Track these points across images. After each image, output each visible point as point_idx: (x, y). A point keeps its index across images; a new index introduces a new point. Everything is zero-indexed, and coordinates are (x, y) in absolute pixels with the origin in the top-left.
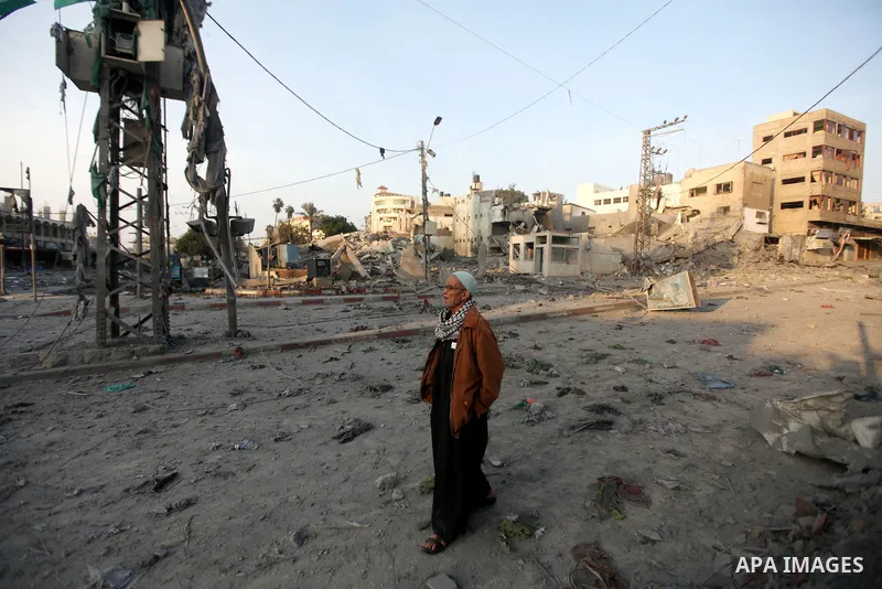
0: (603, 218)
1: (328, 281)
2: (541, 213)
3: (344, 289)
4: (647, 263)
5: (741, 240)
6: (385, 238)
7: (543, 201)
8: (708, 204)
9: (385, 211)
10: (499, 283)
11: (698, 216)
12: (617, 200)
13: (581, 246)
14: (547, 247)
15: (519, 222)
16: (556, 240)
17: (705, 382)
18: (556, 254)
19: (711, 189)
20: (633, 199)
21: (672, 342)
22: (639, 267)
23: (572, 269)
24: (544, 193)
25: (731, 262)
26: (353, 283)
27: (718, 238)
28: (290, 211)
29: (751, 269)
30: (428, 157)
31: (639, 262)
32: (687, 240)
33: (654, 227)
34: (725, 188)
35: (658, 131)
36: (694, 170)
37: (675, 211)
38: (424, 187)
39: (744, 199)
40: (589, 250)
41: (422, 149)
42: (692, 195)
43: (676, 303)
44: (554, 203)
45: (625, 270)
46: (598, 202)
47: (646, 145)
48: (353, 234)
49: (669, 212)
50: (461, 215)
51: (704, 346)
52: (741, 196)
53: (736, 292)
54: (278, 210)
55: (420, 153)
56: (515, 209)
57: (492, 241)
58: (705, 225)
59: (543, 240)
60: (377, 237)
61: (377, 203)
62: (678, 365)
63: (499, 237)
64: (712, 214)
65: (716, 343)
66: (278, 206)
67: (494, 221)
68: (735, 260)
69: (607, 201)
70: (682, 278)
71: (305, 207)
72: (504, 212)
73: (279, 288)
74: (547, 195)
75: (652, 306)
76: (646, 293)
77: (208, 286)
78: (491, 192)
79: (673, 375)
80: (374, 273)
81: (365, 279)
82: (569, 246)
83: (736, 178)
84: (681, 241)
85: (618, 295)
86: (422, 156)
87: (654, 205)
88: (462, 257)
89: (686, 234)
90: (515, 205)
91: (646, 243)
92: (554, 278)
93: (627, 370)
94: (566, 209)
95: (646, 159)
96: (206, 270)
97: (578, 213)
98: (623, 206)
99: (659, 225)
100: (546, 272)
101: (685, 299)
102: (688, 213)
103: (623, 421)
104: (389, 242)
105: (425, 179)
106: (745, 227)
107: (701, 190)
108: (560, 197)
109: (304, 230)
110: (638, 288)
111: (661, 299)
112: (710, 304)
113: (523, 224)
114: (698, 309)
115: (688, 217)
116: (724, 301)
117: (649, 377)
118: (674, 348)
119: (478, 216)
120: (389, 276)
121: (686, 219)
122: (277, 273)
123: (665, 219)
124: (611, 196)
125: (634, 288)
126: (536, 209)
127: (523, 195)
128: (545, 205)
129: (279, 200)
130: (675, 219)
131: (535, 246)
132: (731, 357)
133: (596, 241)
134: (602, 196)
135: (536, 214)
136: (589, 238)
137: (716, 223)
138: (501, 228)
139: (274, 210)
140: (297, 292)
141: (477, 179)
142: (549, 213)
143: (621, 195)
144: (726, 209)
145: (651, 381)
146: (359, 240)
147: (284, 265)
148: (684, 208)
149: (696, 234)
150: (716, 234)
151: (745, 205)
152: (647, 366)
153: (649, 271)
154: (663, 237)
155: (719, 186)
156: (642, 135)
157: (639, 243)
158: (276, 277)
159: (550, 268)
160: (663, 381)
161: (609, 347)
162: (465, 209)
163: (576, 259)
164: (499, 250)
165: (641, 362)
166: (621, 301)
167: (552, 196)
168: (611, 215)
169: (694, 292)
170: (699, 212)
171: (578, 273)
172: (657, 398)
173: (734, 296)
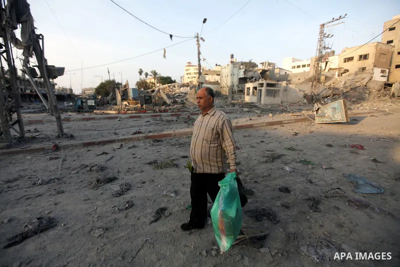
0: (296, 75)
1: (151, 106)
2: (264, 72)
3: (157, 110)
4: (318, 97)
5: (371, 85)
6: (188, 86)
7: (265, 66)
8: (353, 66)
9: (190, 74)
10: (237, 107)
11: (347, 73)
12: (304, 66)
13: (282, 89)
14: (264, 89)
15: (252, 78)
16: (268, 85)
17: (357, 186)
18: (269, 93)
19: (356, 58)
20: (312, 65)
21: (330, 146)
22: (312, 99)
23: (277, 100)
24: (266, 63)
25: (364, 97)
26: (163, 107)
27: (358, 84)
28: (147, 75)
29: (375, 100)
30: (201, 41)
31: (313, 97)
32: (341, 86)
33: (323, 78)
34: (364, 57)
35: (329, 24)
36: (347, 48)
37: (335, 71)
38: (199, 58)
39: (374, 63)
40: (286, 90)
41: (198, 37)
42: (345, 62)
43: (334, 119)
44: (271, 68)
45: (305, 101)
46: (294, 67)
47: (322, 32)
48: (173, 84)
49: (331, 71)
50: (224, 75)
51: (353, 149)
52: (373, 61)
53: (369, 113)
54: (141, 74)
55: (196, 39)
56: (250, 71)
57: (238, 87)
58: (351, 78)
59: (262, 85)
60: (183, 85)
61: (187, 70)
62: (334, 166)
63: (242, 85)
64: (356, 72)
65: (362, 148)
66: (141, 72)
67: (239, 77)
68: (367, 95)
69: (299, 67)
70: (339, 103)
71: (152, 72)
72: (245, 72)
73: (126, 110)
74: (267, 64)
75: (317, 120)
76: (315, 113)
77: (95, 109)
78: (239, 62)
79: (330, 177)
80: (175, 102)
81: (169, 105)
82: (275, 88)
83: (371, 51)
84: (337, 86)
85: (298, 114)
86: (198, 41)
87: (323, 68)
88: (224, 95)
89: (340, 82)
90: (251, 69)
91: (317, 87)
92: (267, 105)
93: (294, 170)
94: (277, 71)
95: (321, 40)
96: (93, 101)
97: (283, 73)
98: (307, 69)
99: (326, 78)
100: (262, 102)
101: (340, 117)
102: (342, 71)
103: (278, 233)
104: (189, 88)
105: (199, 53)
106: (373, 78)
107: (350, 59)
108: (274, 64)
109: (153, 83)
110: (310, 110)
111: (324, 116)
112: (354, 120)
113: (254, 78)
114: (347, 123)
115: (342, 74)
116: (363, 118)
117: (309, 177)
118: (331, 151)
119: (233, 75)
120: (182, 104)
121: (340, 75)
122: (128, 103)
123: (329, 75)
124: (301, 64)
125: (308, 110)
126: (261, 71)
127: (255, 64)
128: (266, 69)
129: (141, 69)
130: (334, 75)
131: (258, 88)
132: (375, 160)
133: (290, 86)
134: (296, 64)
135: (261, 73)
136: (287, 84)
137: (358, 76)
138: (243, 80)
139: (139, 74)
140: (134, 112)
141: (232, 56)
142: (268, 73)
143: (306, 63)
144: (364, 69)
145: (311, 182)
146: (175, 87)
147: (131, 99)
148: (340, 69)
149: (345, 82)
150: (357, 82)
151: (375, 66)
152: (310, 166)
153: (318, 100)
154: (327, 84)
155: (361, 56)
156: (319, 27)
157: (314, 87)
158: (128, 104)
159: (265, 100)
160: (322, 183)
161: (286, 149)
162: (227, 71)
163: (279, 94)
164: (242, 91)
165: (305, 162)
166: (299, 117)
167: (269, 64)
168: (300, 74)
169: (346, 112)
170: (348, 71)
171: (280, 102)
172: (315, 203)
173: (369, 115)
